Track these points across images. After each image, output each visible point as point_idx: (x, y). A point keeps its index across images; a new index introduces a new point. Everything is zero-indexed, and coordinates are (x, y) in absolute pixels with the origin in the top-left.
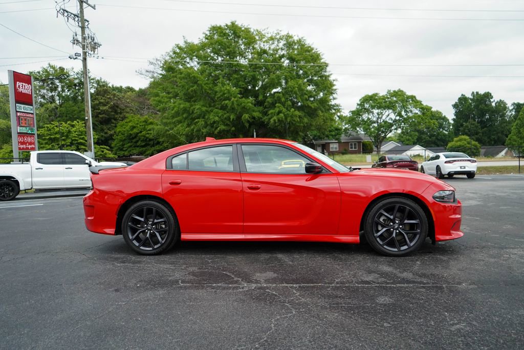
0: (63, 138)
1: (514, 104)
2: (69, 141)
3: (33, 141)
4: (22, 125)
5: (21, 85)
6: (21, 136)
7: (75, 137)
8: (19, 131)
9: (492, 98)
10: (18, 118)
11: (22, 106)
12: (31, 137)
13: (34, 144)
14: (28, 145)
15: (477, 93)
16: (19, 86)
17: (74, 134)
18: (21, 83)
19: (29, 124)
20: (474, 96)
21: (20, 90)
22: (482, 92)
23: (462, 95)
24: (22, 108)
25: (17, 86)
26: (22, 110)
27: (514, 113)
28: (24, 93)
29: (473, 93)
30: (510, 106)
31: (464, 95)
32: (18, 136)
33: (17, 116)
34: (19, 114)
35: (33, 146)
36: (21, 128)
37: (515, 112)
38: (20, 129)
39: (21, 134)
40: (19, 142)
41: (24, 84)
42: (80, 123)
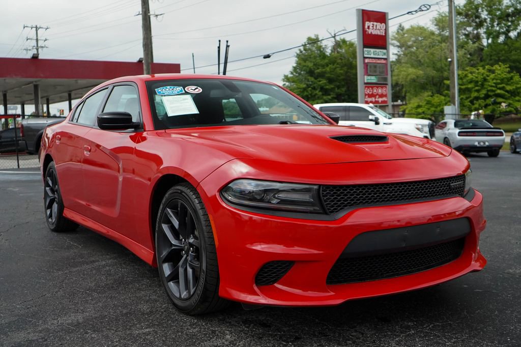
0: (477, 88)
2: (484, 92)
3: (384, 93)
4: (371, 74)
5: (371, 25)
6: (368, 87)
7: (492, 86)
8: (366, 81)
10: (366, 65)
11: (372, 50)
12: (382, 87)
13: (386, 96)
14: (379, 98)
16: (369, 27)
17: (491, 83)
18: (372, 23)
19: (380, 72)
21: (370, 31)
24: (372, 53)
25: (366, 27)
26: (372, 56)
28: (375, 35)
32: (366, 87)
33: (364, 63)
34: (367, 61)
35: (384, 99)
36: (369, 77)
38: (368, 79)
39: (368, 85)
40: (366, 95)
41: (375, 23)
42: (503, 66)
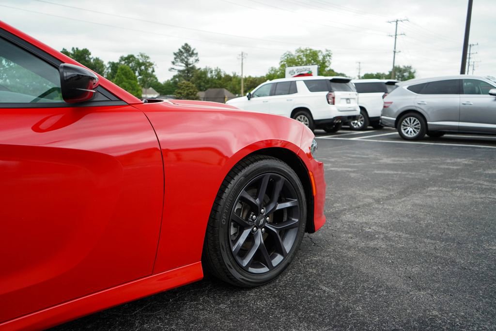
1: (110, 63)
9: (90, 54)
15: (77, 49)
20: (74, 51)
22: (81, 49)
23: (64, 49)
27: (110, 71)
29: (73, 49)
30: (106, 63)
31: (65, 50)
37: (111, 69)
